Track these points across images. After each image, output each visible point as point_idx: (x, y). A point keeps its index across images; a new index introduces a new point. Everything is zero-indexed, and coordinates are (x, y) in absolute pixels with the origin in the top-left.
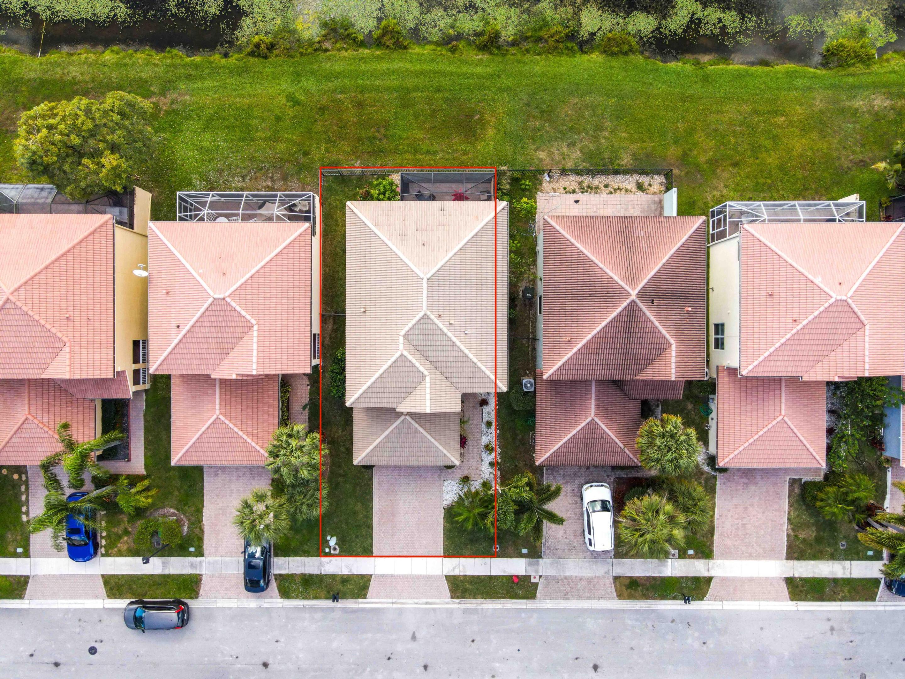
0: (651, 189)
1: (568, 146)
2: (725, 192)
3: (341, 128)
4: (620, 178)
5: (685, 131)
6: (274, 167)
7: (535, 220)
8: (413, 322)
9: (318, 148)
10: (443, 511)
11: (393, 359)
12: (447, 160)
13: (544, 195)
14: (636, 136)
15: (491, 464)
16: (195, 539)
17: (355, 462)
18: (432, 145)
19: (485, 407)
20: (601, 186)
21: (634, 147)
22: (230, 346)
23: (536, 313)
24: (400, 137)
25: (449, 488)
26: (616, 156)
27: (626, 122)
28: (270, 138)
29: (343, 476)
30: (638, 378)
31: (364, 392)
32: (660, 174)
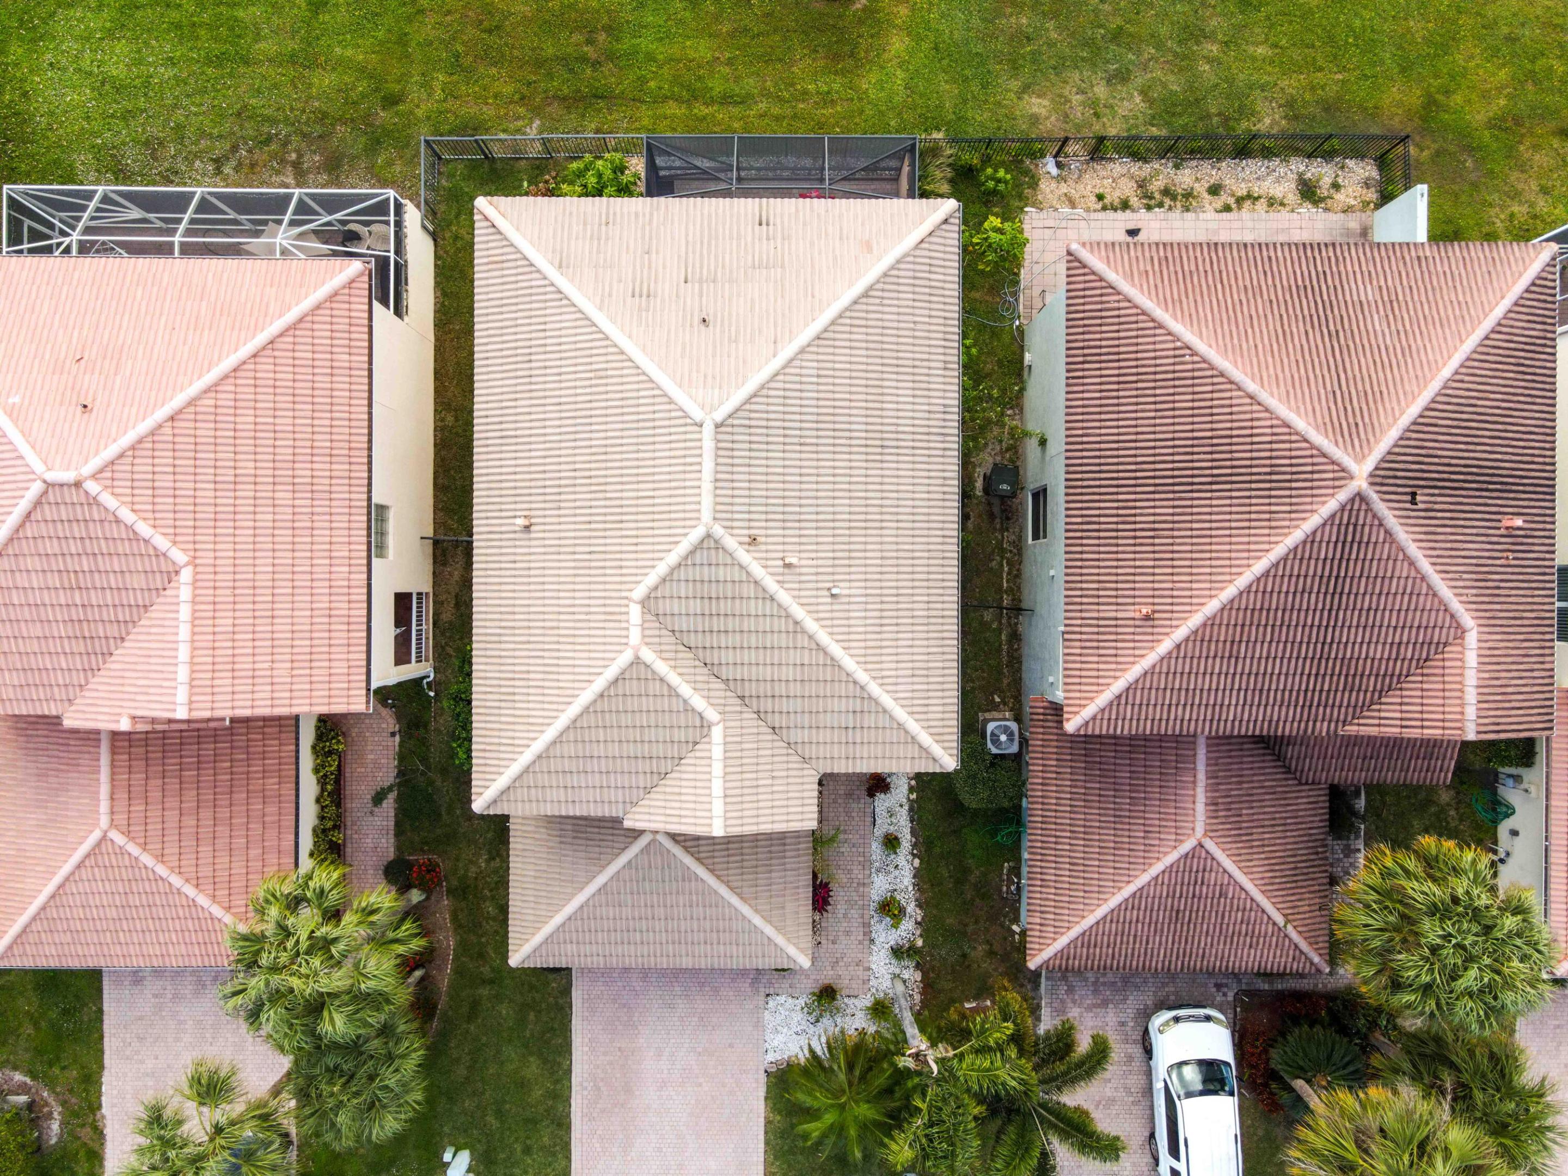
0: (1340, 197)
1: (1109, 81)
2: (1542, 205)
3: (490, 32)
4: (1253, 167)
5: (1428, 41)
6: (304, 135)
7: (1017, 283)
8: (672, 558)
9: (426, 85)
10: (763, 1078)
11: (611, 673)
12: (778, 119)
13: (1044, 214)
14: (1296, 54)
15: (897, 952)
16: (82, 1154)
17: (514, 960)
18: (737, 79)
19: (880, 797)
20: (1200, 189)
21: (1291, 84)
22: (113, 630)
23: (1021, 537)
24: (651, 58)
25: (779, 1018)
26: (1241, 110)
27: (1268, 18)
28: (293, 59)
29: (492, 982)
30: (1352, 729)
31: (526, 770)
32: (1363, 157)
